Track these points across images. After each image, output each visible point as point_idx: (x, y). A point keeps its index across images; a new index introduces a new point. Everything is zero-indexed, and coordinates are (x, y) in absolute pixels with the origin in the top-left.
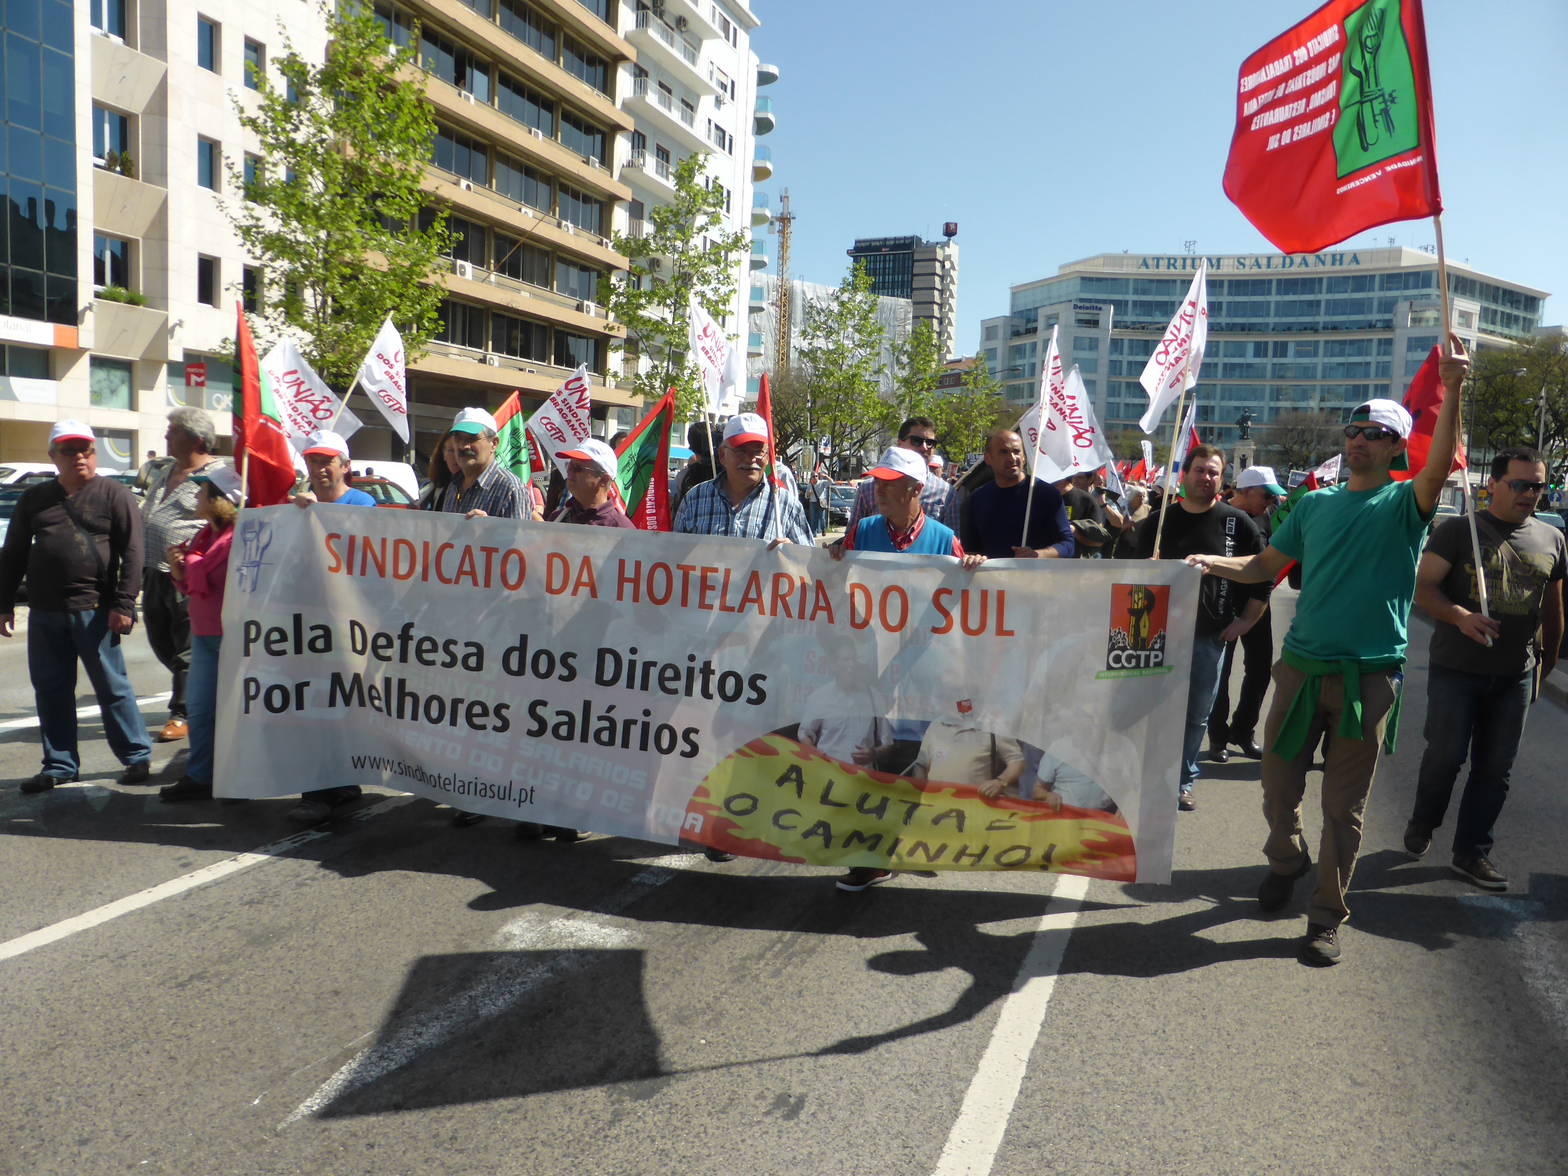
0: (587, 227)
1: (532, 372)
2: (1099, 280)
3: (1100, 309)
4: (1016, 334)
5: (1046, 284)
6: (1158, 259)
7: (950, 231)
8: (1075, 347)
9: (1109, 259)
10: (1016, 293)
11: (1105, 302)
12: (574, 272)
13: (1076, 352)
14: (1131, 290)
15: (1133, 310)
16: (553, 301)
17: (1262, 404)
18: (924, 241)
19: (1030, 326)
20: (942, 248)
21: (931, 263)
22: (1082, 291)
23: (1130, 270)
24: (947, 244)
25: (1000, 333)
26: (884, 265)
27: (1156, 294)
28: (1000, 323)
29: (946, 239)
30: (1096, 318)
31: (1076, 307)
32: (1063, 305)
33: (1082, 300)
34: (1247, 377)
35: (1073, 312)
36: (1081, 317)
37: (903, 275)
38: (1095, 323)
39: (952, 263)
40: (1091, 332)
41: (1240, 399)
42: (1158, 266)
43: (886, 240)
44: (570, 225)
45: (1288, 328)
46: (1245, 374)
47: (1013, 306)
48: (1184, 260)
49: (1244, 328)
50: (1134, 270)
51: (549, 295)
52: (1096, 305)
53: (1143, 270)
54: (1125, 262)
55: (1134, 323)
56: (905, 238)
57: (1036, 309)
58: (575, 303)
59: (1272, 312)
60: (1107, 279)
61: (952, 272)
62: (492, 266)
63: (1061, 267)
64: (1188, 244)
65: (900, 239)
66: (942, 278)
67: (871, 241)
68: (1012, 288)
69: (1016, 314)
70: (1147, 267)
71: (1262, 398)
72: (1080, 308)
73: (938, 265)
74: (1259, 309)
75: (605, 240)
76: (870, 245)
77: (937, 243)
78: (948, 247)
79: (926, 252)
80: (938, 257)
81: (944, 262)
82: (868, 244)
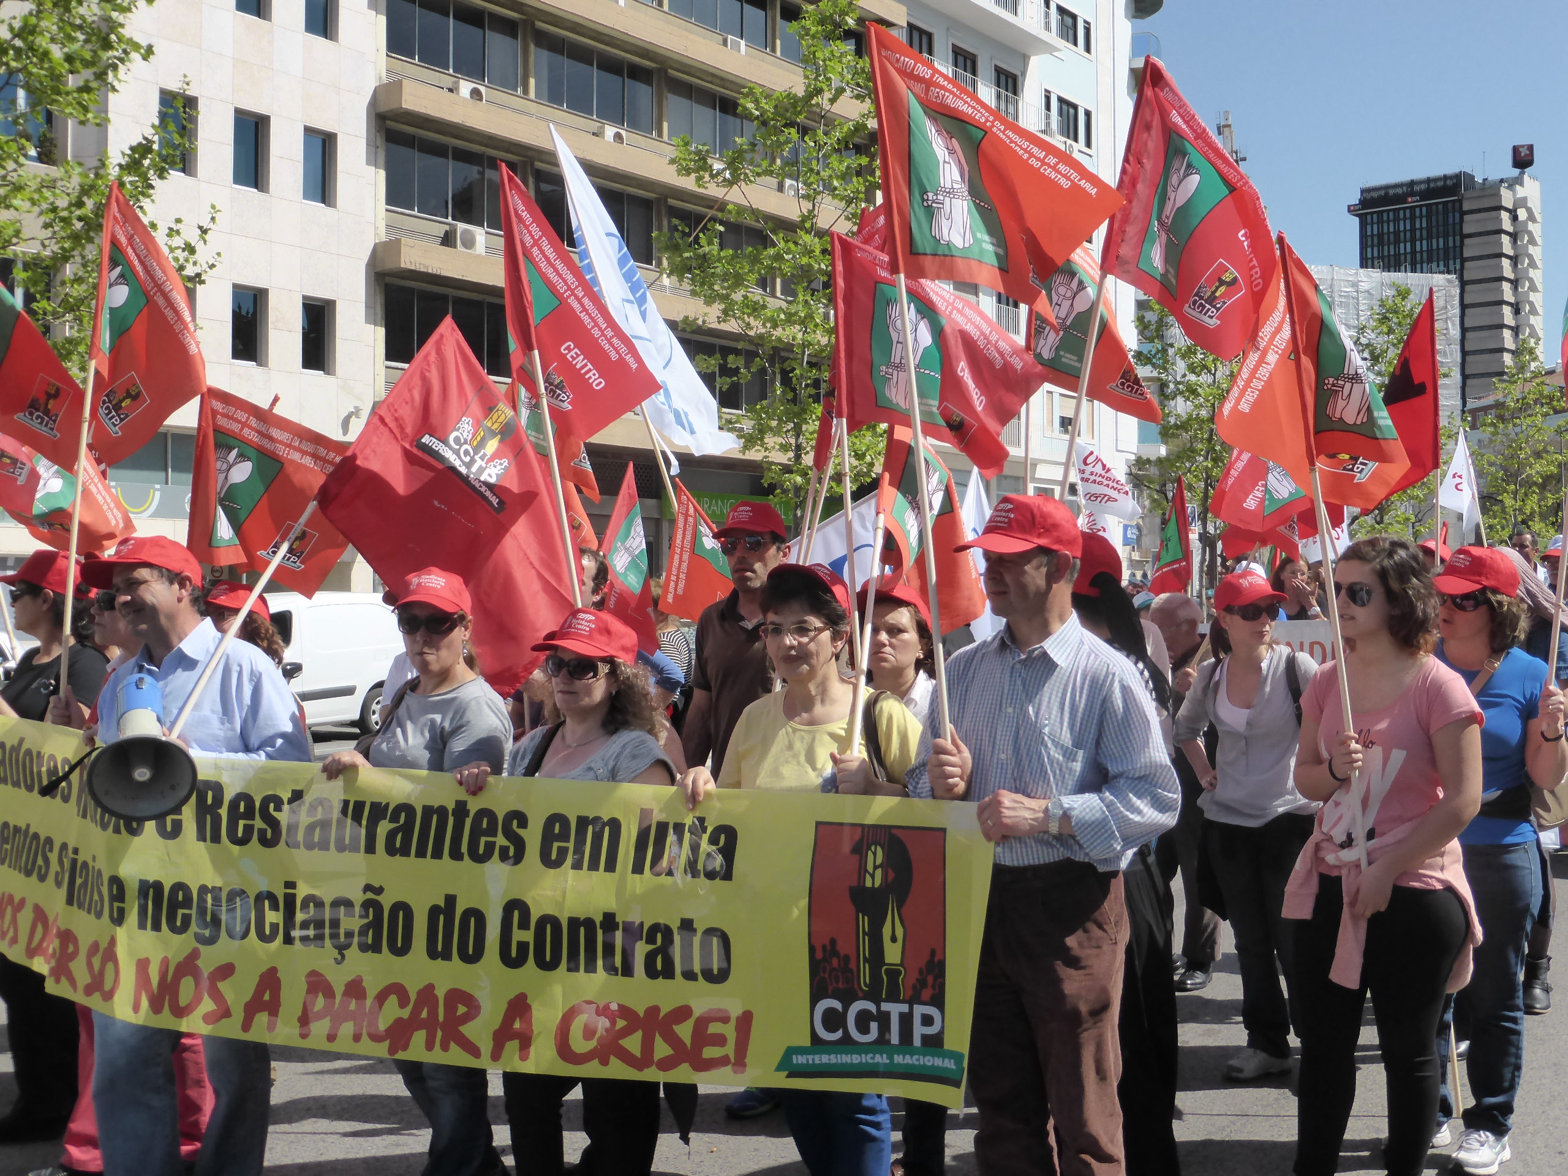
7: (1523, 160)
18: (1479, 179)
20: (1511, 187)
21: (1494, 214)
24: (1519, 181)
26: (1413, 224)
29: (1516, 172)
37: (1446, 238)
39: (1529, 211)
43: (1412, 183)
56: (1445, 177)
61: (1531, 226)
65: (1436, 180)
66: (1514, 237)
67: (1387, 187)
73: (1505, 216)
76: (1386, 194)
77: (1502, 181)
78: (1522, 184)
79: (1483, 197)
80: (1504, 204)
81: (1515, 211)
82: (1382, 193)
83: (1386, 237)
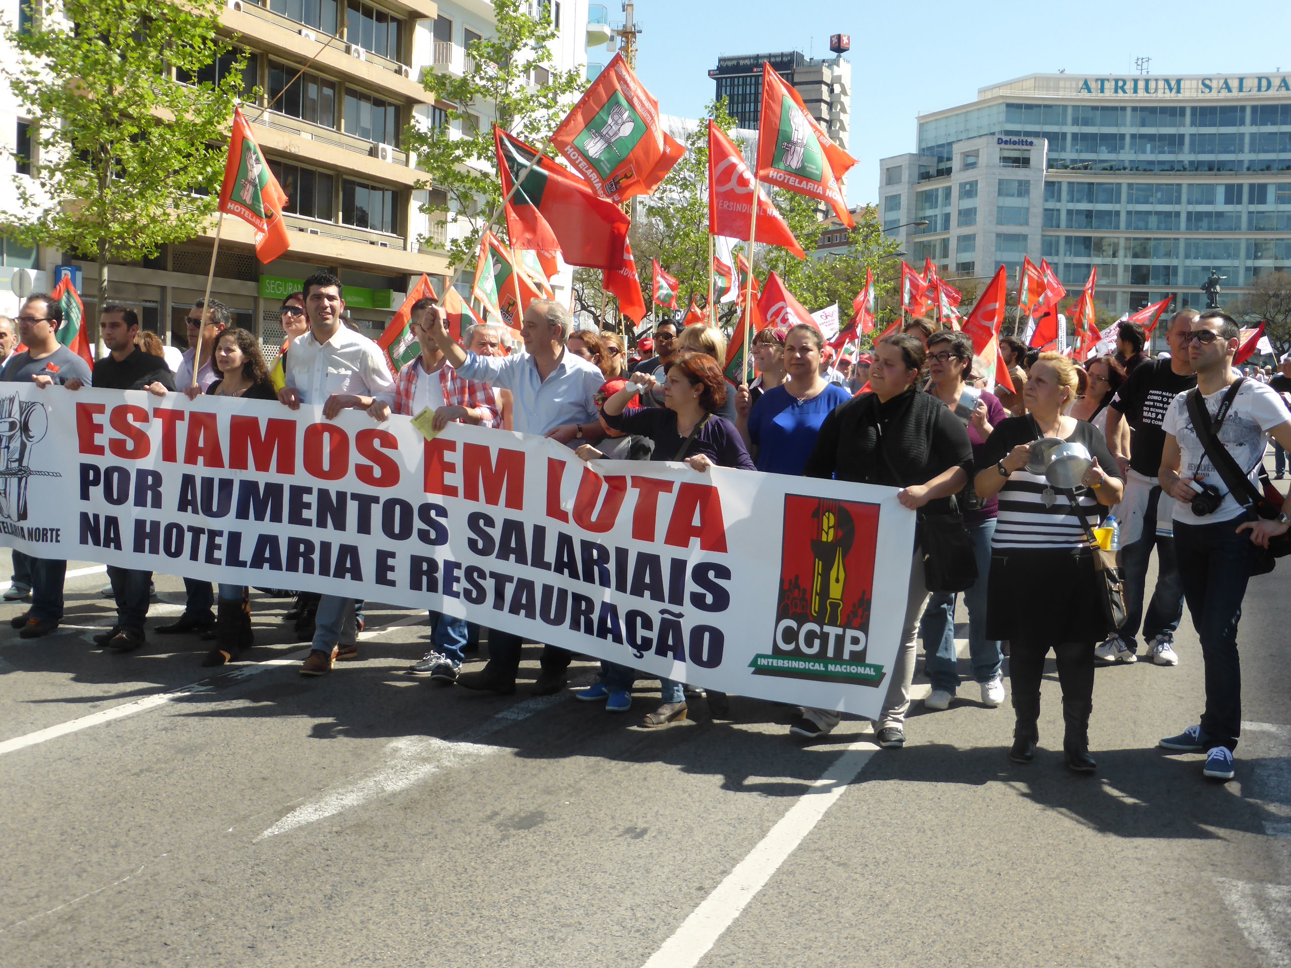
0: (381, 51)
1: (316, 233)
2: (1029, 107)
3: (1031, 144)
4: (925, 176)
5: (963, 112)
6: (1103, 81)
7: (838, 47)
8: (1000, 193)
9: (1041, 80)
10: (924, 124)
11: (1037, 134)
12: (366, 107)
13: (1001, 199)
14: (1069, 119)
15: (1073, 145)
16: (340, 144)
17: (1236, 263)
18: (807, 58)
19: (943, 166)
20: (830, 67)
21: (816, 86)
22: (1008, 121)
23: (1068, 94)
24: (834, 63)
25: (905, 177)
27: (1102, 125)
28: (905, 163)
29: (834, 55)
30: (1026, 155)
31: (1000, 141)
32: (984, 139)
33: (1007, 133)
34: (1218, 229)
35: (997, 147)
36: (1007, 154)
38: (1024, 162)
39: (842, 86)
40: (1020, 174)
41: (1209, 258)
42: (1102, 91)
43: (757, 57)
44: (362, 50)
45: (1267, 167)
46: (1214, 226)
47: (920, 140)
48: (1136, 81)
49: (1212, 167)
50: (1073, 95)
51: (335, 136)
52: (1025, 139)
53: (1085, 95)
54: (1062, 84)
55: (1074, 161)
56: (782, 55)
57: (950, 144)
58: (367, 146)
59: (1247, 148)
60: (1039, 106)
61: (843, 98)
62: (266, 102)
63: (981, 91)
64: (1140, 62)
66: (830, 105)
67: (738, 59)
68: (919, 118)
69: (924, 151)
70: (1089, 91)
71: (1236, 256)
72: (1006, 142)
73: (824, 88)
74: (1230, 143)
75: (404, 67)
76: (738, 63)
77: (824, 61)
78: (838, 65)
79: (810, 72)
80: (824, 79)
81: (832, 86)
82: (735, 62)
83: (736, 97)
